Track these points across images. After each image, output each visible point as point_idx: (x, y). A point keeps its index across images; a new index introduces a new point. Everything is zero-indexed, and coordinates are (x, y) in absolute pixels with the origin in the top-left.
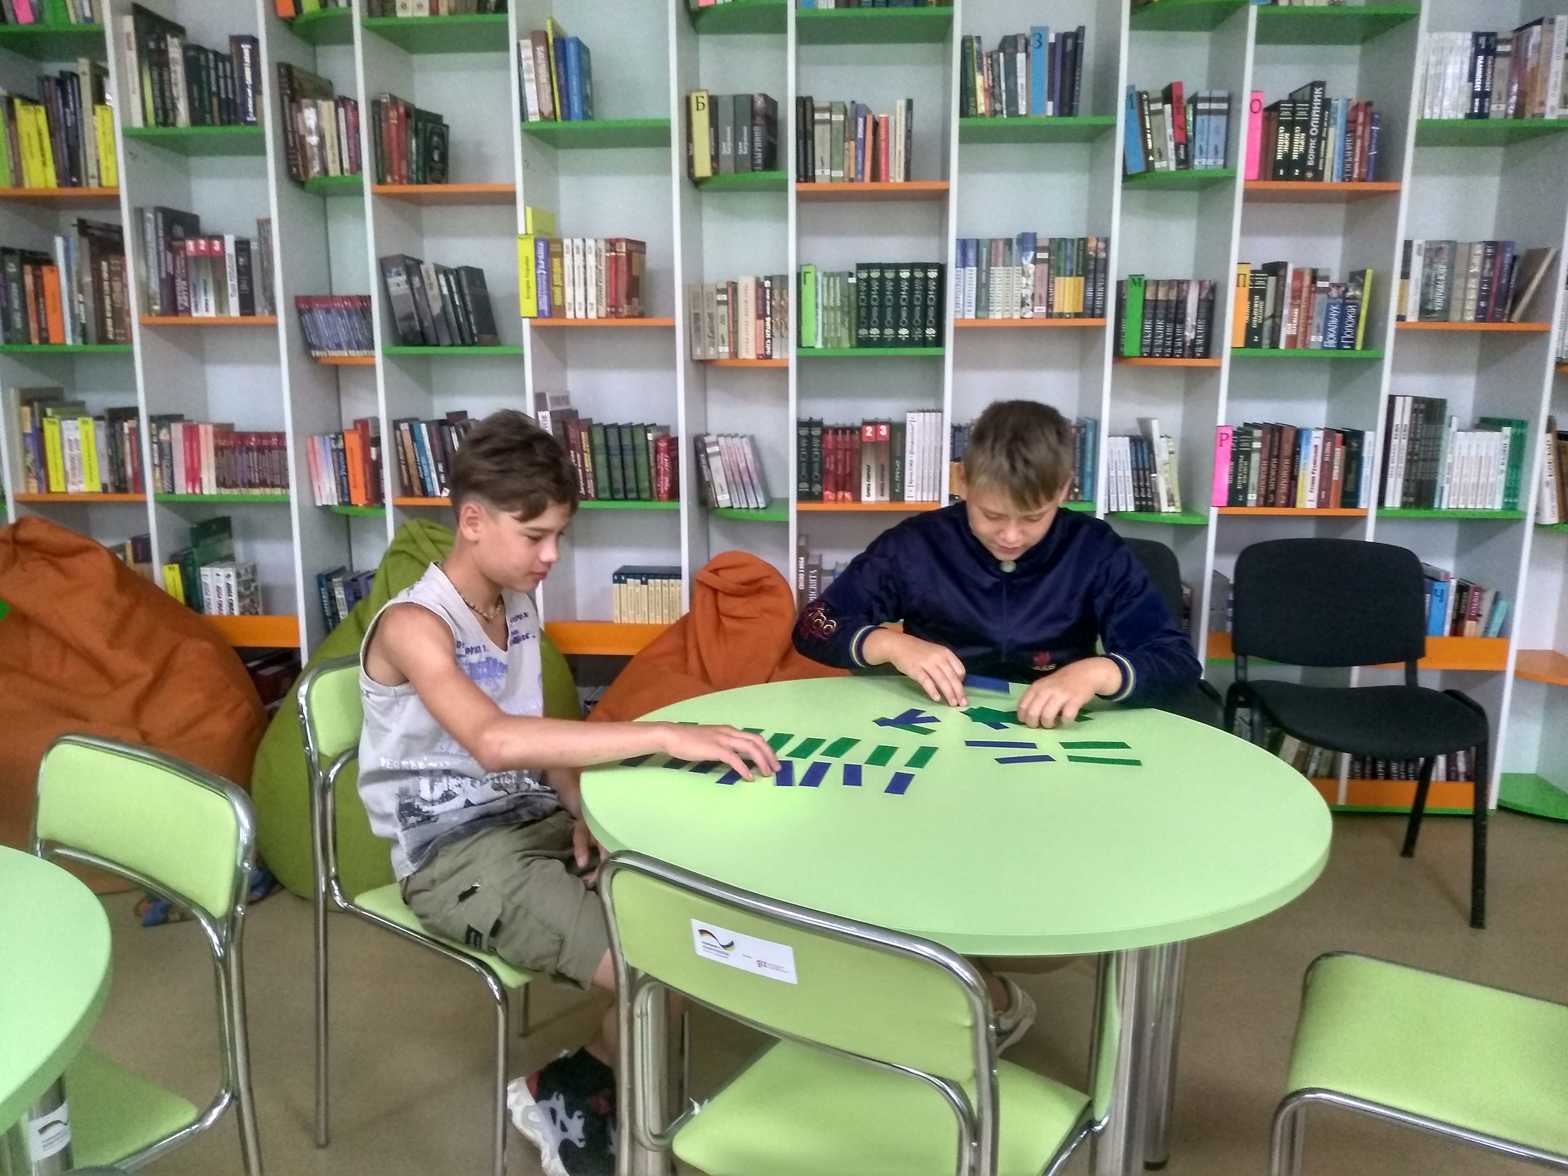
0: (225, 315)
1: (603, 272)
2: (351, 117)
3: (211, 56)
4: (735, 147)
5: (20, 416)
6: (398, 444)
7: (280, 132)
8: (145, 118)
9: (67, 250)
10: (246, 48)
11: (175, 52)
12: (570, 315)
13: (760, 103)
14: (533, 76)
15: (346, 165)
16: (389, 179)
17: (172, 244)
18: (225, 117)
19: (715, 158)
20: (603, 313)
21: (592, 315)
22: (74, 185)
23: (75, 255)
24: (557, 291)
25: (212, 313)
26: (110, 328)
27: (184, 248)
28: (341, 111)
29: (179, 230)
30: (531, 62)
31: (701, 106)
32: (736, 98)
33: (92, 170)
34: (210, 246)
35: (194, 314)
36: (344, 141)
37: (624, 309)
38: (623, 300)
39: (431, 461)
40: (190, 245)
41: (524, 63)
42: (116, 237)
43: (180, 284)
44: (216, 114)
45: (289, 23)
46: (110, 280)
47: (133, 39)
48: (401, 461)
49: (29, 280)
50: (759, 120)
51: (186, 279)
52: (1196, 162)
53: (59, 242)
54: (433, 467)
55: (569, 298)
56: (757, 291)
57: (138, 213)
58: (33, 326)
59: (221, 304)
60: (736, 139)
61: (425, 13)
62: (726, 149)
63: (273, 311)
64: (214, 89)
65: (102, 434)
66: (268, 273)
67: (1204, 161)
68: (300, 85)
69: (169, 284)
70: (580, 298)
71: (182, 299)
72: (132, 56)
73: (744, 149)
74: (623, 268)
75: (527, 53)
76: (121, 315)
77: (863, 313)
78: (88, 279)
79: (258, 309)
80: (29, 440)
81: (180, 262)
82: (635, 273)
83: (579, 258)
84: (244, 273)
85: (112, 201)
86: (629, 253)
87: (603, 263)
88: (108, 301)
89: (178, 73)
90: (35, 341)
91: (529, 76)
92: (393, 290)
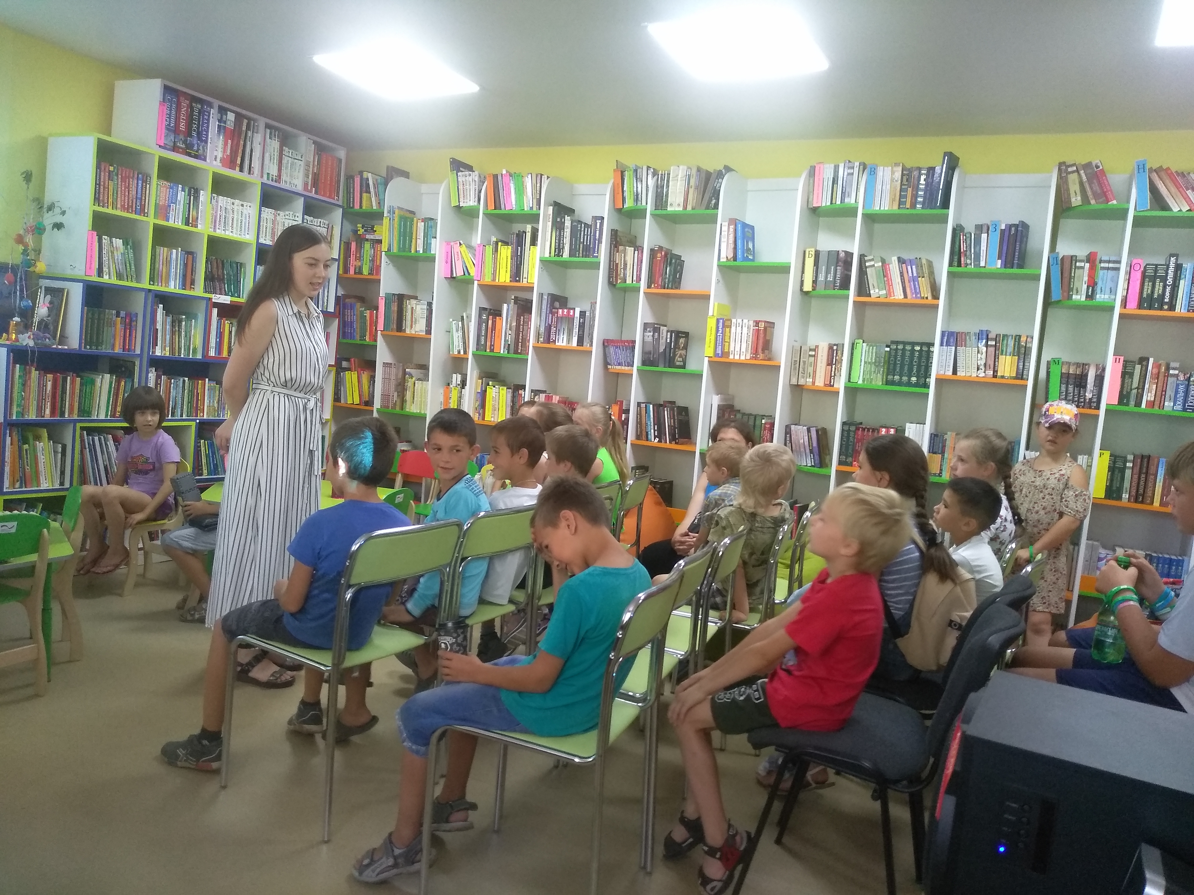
0: (570, 345)
1: (751, 337)
2: (640, 256)
3: (583, 225)
4: (826, 277)
5: (477, 383)
6: (639, 414)
7: (608, 261)
8: (550, 253)
9: (508, 310)
10: (598, 222)
11: (568, 223)
12: (731, 357)
13: (842, 255)
14: (726, 240)
15: (635, 278)
16: (653, 286)
17: (552, 309)
18: (584, 253)
19: (815, 282)
20: (748, 357)
21: (743, 358)
22: (517, 281)
23: (510, 312)
24: (727, 344)
25: (564, 344)
26: (520, 347)
27: (557, 313)
28: (636, 252)
29: (557, 304)
30: (726, 233)
31: (810, 256)
32: (829, 252)
33: (525, 275)
34: (568, 312)
35: (557, 344)
36: (635, 267)
37: (761, 356)
38: (760, 350)
39: (652, 424)
40: (560, 311)
41: (723, 233)
42: (530, 305)
43: (553, 329)
44: (581, 252)
45: (619, 211)
46: (523, 326)
47: (551, 217)
48: (639, 423)
49: (490, 322)
50: (840, 263)
51: (556, 327)
52: (1098, 296)
53: (505, 306)
54: (652, 427)
55: (732, 349)
56: (829, 352)
57: (541, 295)
58: (488, 344)
59: (569, 340)
60: (828, 272)
61: (681, 209)
62: (821, 278)
63: (591, 345)
64: (582, 240)
65: (510, 395)
66: (592, 327)
67: (1103, 296)
68: (621, 239)
69: (548, 329)
70: (738, 349)
71: (552, 337)
72: (550, 224)
73: (830, 278)
74: (762, 335)
75: (725, 228)
76: (525, 341)
77: (892, 367)
78: (514, 324)
79: (585, 344)
80: (479, 395)
81: (555, 319)
82: (767, 338)
83: (739, 329)
84: (582, 326)
85: (531, 289)
86: (765, 328)
87: (751, 332)
88: (521, 335)
89: (567, 232)
90: (488, 350)
91: (724, 239)
92: (646, 338)
